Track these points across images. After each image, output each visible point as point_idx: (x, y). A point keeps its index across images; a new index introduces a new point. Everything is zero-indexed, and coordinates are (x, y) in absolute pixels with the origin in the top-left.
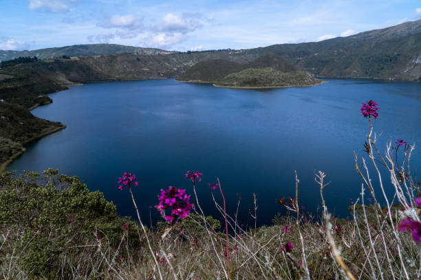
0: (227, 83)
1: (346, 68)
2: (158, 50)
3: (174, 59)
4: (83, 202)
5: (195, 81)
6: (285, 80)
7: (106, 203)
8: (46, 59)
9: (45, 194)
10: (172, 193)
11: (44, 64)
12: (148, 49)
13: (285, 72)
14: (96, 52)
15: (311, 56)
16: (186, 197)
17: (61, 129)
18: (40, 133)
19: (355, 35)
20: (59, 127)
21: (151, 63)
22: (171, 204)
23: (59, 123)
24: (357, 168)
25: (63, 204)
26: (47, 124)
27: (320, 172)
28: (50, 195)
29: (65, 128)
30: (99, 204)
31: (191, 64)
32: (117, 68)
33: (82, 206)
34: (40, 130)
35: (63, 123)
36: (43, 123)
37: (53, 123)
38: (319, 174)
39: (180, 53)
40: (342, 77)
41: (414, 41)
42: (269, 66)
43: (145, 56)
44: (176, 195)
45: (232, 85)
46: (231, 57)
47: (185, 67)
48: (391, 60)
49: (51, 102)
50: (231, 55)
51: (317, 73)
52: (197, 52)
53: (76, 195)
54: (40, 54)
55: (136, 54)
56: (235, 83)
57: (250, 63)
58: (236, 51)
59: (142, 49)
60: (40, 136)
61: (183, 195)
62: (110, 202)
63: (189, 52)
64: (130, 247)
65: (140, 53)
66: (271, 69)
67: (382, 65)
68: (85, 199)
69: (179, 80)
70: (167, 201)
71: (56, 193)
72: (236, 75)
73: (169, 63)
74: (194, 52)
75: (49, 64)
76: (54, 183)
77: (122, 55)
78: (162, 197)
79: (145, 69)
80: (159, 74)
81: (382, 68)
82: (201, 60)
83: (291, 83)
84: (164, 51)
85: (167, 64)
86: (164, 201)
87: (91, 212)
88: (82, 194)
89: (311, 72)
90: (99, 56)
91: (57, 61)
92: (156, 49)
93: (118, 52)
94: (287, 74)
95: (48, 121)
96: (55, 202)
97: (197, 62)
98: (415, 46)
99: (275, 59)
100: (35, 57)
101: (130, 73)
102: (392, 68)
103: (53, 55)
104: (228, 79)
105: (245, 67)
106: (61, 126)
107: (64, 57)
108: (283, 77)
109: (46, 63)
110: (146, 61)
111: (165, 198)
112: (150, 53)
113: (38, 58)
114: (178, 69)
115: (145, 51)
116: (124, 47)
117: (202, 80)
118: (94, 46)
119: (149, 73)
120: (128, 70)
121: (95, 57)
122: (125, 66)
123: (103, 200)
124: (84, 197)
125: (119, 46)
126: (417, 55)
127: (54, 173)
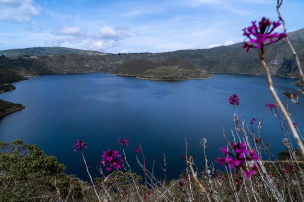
0: (146, 76)
1: (228, 67)
2: (97, 52)
3: (108, 59)
4: (41, 164)
5: (123, 74)
6: (187, 74)
7: (58, 165)
8: (11, 57)
9: (13, 159)
10: (111, 154)
11: (10, 61)
12: (89, 51)
13: (187, 69)
14: (50, 53)
15: (204, 58)
16: (118, 155)
17: (21, 109)
18: (4, 112)
19: (233, 45)
20: (20, 107)
21: (91, 61)
22: (110, 160)
23: (20, 104)
24: (224, 136)
25: (26, 165)
26: (10, 105)
27: (204, 139)
28: (16, 159)
29: (24, 108)
30: (53, 165)
31: (121, 62)
32: (66, 64)
33: (40, 167)
34: (5, 110)
35: (23, 105)
36: (7, 105)
37: (16, 105)
38: (203, 140)
39: (112, 54)
40: (225, 73)
41: (271, 50)
42: (176, 64)
43: (87, 56)
44: (113, 155)
45: (150, 78)
46: (149, 58)
47: (116, 64)
48: (257, 62)
49: (14, 89)
50: (149, 56)
51: (209, 70)
52: (125, 54)
53: (36, 159)
54: (7, 53)
55: (80, 54)
56: (152, 76)
57: (163, 62)
58: (153, 54)
59: (85, 51)
60: (4, 114)
61: (117, 154)
62: (61, 164)
63: (119, 54)
64: (75, 197)
65: (83, 54)
66: (177, 67)
67: (251, 65)
68: (43, 161)
69: (112, 73)
70: (108, 158)
71: (21, 158)
72: (153, 70)
73: (105, 61)
74: (122, 54)
75: (14, 60)
76: (19, 150)
77: (70, 55)
78: (104, 156)
79: (87, 66)
80: (97, 69)
81: (252, 67)
82: (128, 60)
83: (191, 77)
84: (101, 53)
85: (103, 62)
86: (106, 158)
87: (47, 171)
88: (40, 158)
89: (205, 69)
90: (53, 56)
91: (20, 59)
92: (95, 51)
93: (66, 53)
94: (188, 70)
95: (11, 103)
96: (19, 164)
97: (125, 61)
98: (272, 53)
99: (180, 60)
100: (3, 55)
101: (75, 68)
102: (258, 67)
103: (17, 54)
104: (147, 73)
105: (159, 65)
106: (22, 107)
107: (26, 56)
108: (185, 72)
109: (12, 60)
110: (88, 60)
111: (106, 157)
112: (91, 54)
113: (6, 56)
114: (111, 65)
115: (87, 53)
116: (72, 49)
117: (128, 74)
118: (49, 48)
119: (90, 68)
120: (74, 66)
121: (50, 56)
122: (72, 63)
123: (56, 163)
124: (42, 160)
125: (68, 49)
126: (274, 59)
127: (20, 143)
